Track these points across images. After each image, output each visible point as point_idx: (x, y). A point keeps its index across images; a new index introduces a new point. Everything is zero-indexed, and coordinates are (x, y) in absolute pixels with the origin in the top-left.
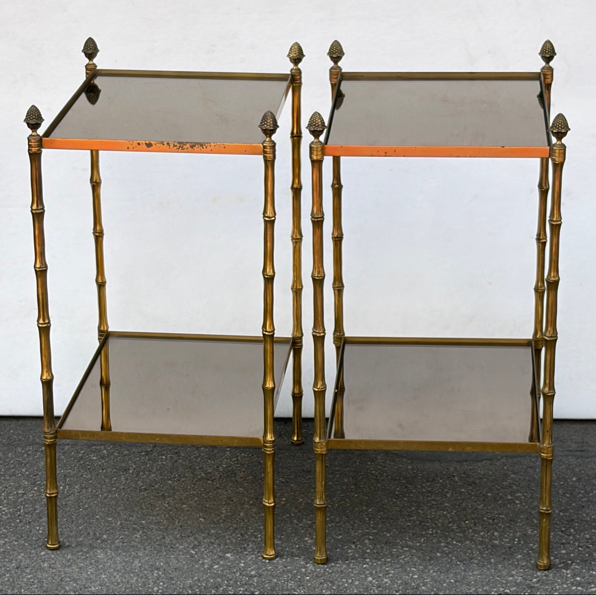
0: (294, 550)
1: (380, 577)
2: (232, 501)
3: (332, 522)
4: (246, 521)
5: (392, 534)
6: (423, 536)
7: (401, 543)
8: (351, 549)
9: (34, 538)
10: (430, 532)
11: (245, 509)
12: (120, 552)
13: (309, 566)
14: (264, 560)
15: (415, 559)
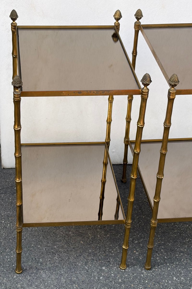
0: (133, 261)
1: (179, 276)
2: (91, 227)
3: (141, 238)
4: (102, 241)
5: (171, 243)
6: (185, 244)
7: (177, 250)
8: (158, 257)
9: (7, 266)
10: (187, 241)
11: (99, 232)
12: (52, 271)
13: (144, 272)
14: (121, 270)
15: (189, 261)
